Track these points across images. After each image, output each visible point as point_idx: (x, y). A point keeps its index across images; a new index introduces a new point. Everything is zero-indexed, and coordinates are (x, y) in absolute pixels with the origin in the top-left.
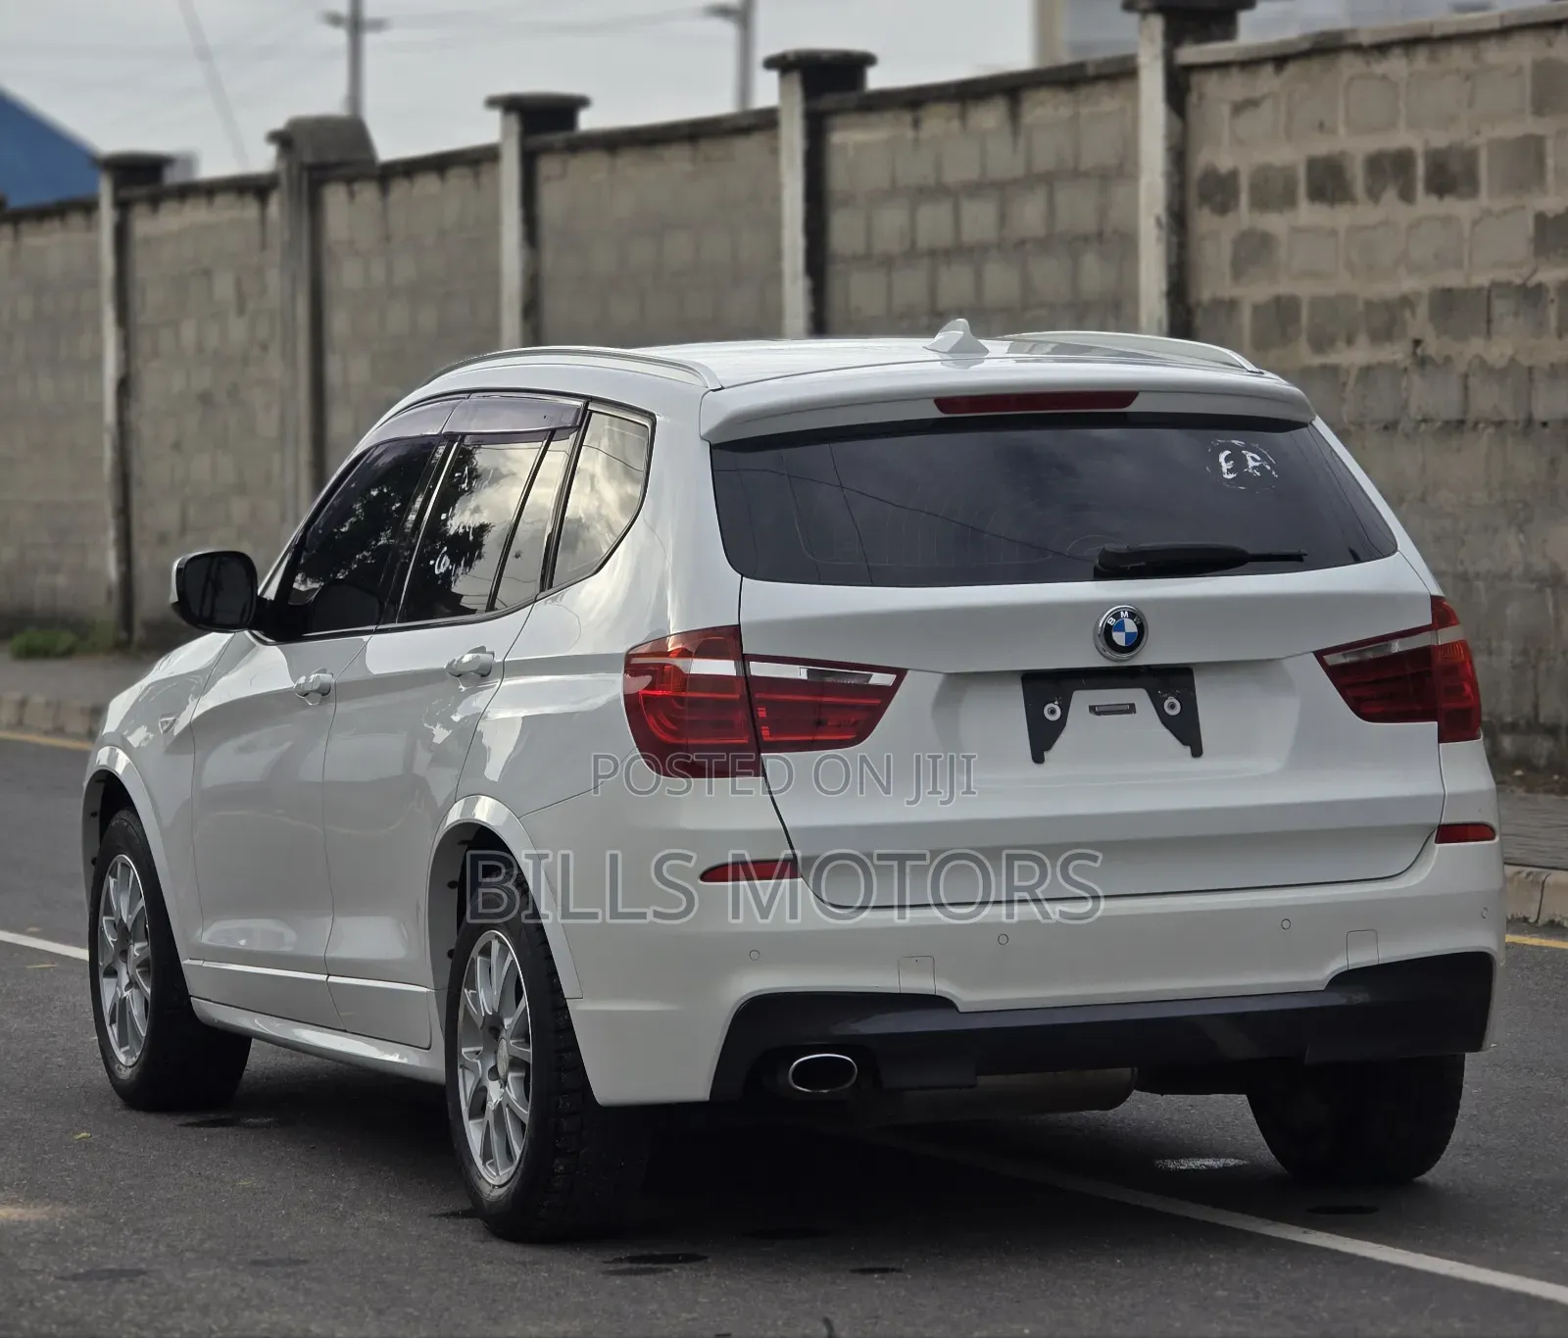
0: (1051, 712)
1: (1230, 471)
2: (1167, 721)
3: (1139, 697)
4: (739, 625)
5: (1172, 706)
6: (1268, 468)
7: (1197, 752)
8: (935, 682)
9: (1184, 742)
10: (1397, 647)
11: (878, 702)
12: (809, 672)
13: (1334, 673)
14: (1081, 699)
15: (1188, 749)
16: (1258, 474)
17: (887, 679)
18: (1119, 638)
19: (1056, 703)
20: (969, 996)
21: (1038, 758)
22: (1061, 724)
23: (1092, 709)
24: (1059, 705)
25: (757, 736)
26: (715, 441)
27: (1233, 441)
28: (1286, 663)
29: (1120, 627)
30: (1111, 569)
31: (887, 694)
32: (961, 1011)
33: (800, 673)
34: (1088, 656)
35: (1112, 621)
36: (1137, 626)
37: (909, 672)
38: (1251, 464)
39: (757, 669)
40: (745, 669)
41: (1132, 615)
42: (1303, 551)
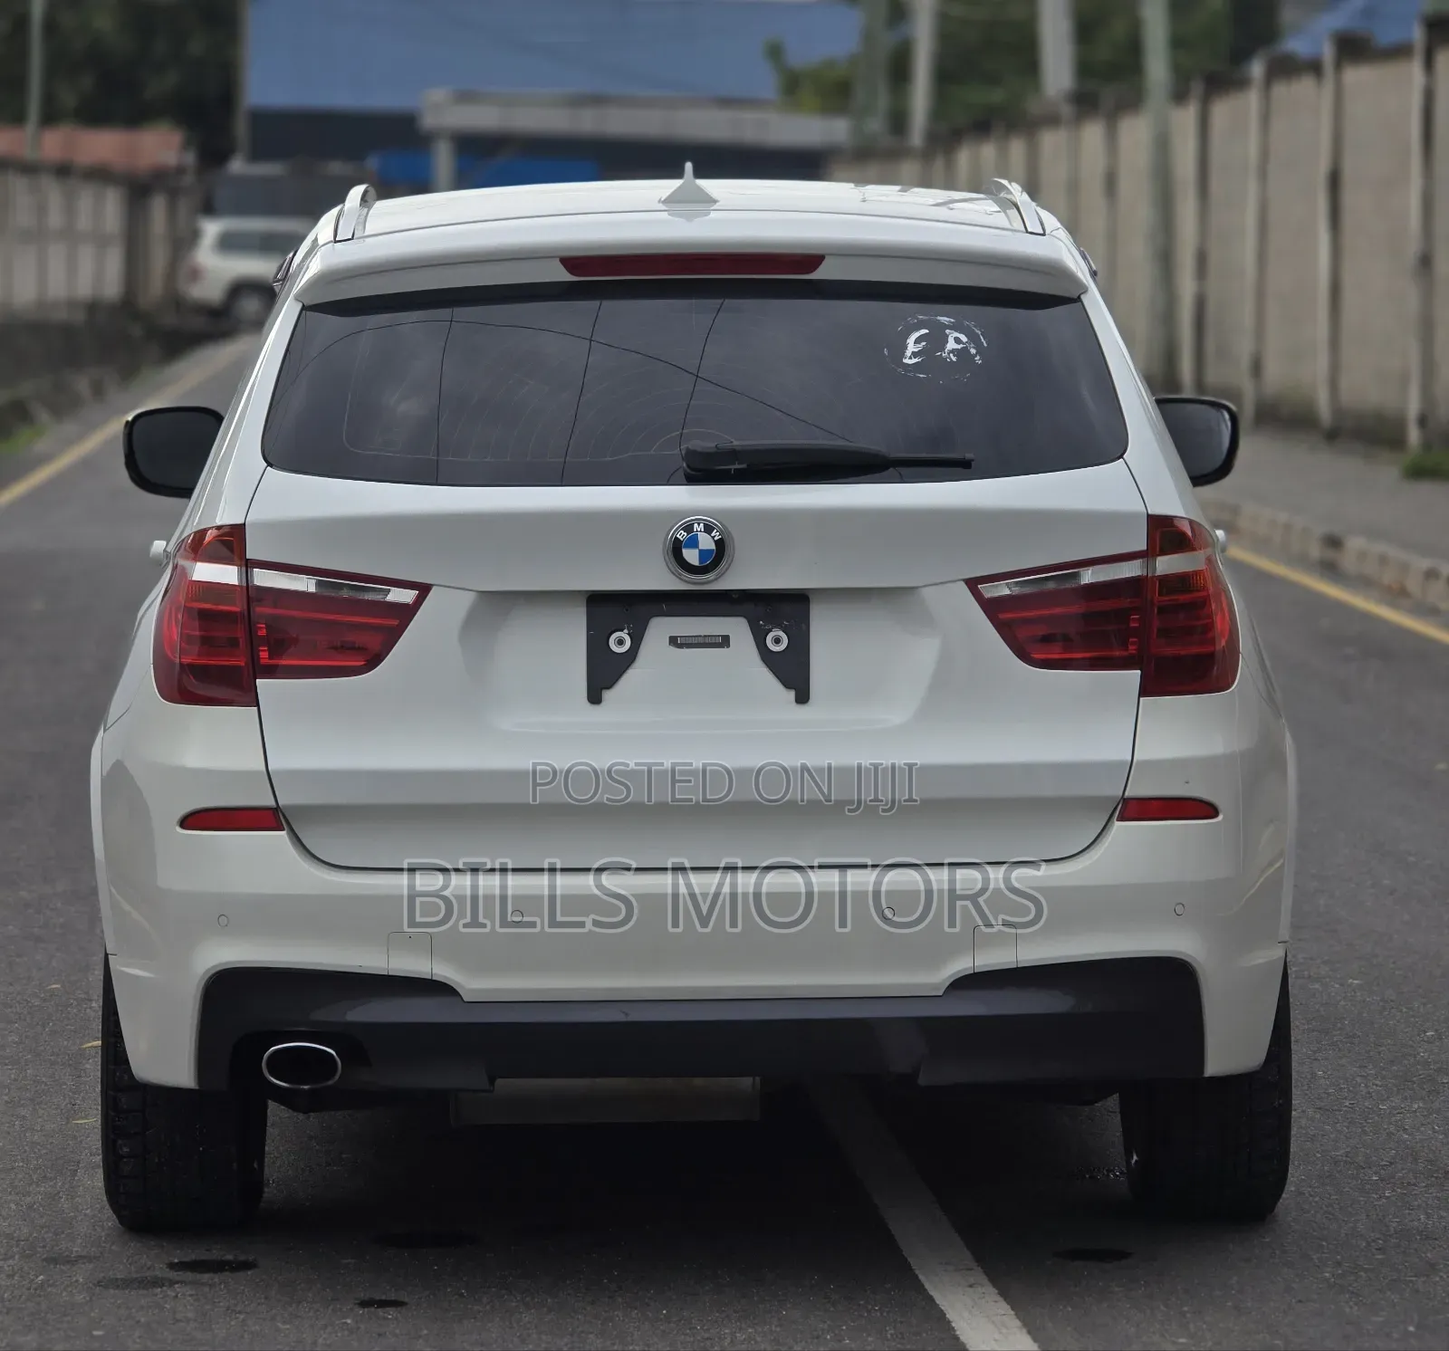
0: (619, 642)
1: (915, 354)
2: (767, 657)
3: (737, 628)
4: (245, 524)
5: (777, 641)
6: (973, 351)
7: (803, 697)
8: (465, 600)
9: (787, 685)
10: (1088, 577)
11: (396, 623)
12: (319, 584)
13: (993, 608)
14: (660, 629)
15: (792, 694)
16: (954, 359)
17: (407, 596)
18: (691, 556)
19: (626, 631)
20: (473, 984)
21: (595, 697)
22: (631, 657)
23: (673, 641)
24: (629, 634)
25: (254, 658)
26: (308, 302)
27: (939, 318)
28: (926, 592)
29: (693, 543)
30: (704, 470)
31: (406, 613)
32: (465, 1000)
33: (306, 584)
34: (658, 577)
35: (682, 535)
36: (716, 542)
37: (434, 588)
38: (951, 345)
39: (263, 578)
40: (247, 576)
41: (708, 529)
42: (969, 456)
